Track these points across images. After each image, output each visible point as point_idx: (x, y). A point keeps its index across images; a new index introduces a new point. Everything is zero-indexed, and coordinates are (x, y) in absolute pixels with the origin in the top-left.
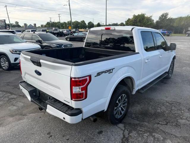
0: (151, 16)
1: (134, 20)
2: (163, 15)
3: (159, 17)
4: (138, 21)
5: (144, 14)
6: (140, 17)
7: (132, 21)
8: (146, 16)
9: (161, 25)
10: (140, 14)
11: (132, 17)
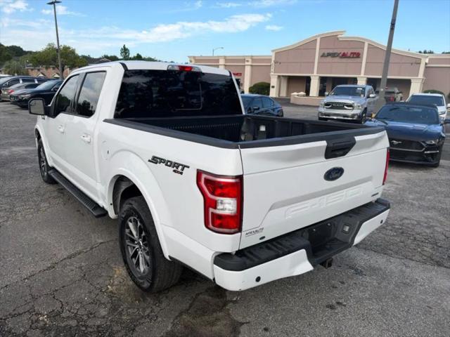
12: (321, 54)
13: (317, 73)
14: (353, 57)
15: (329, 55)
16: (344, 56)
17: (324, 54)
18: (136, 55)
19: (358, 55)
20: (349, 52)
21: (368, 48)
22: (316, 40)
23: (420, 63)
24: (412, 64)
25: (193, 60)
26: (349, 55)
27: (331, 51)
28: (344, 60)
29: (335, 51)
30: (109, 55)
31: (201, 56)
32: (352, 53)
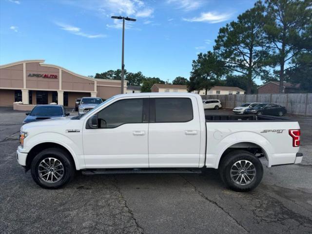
12: (28, 74)
13: (27, 87)
14: (52, 78)
15: (34, 75)
16: (46, 76)
17: (30, 74)
19: (56, 77)
20: (49, 74)
21: (62, 73)
22: (22, 64)
23: (94, 84)
24: (90, 84)
26: (49, 76)
27: (36, 73)
28: (47, 79)
29: (39, 73)
32: (51, 75)
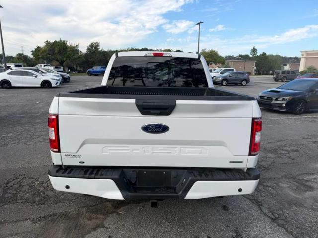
0: (76, 45)
1: (49, 50)
2: (92, 46)
3: (87, 48)
4: (56, 51)
5: (64, 41)
6: (58, 45)
7: (45, 51)
8: (68, 44)
9: (91, 59)
10: (58, 41)
11: (45, 44)
18: (262, 53)
25: (304, 54)
30: (243, 54)
31: (313, 50)
